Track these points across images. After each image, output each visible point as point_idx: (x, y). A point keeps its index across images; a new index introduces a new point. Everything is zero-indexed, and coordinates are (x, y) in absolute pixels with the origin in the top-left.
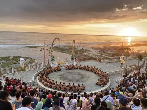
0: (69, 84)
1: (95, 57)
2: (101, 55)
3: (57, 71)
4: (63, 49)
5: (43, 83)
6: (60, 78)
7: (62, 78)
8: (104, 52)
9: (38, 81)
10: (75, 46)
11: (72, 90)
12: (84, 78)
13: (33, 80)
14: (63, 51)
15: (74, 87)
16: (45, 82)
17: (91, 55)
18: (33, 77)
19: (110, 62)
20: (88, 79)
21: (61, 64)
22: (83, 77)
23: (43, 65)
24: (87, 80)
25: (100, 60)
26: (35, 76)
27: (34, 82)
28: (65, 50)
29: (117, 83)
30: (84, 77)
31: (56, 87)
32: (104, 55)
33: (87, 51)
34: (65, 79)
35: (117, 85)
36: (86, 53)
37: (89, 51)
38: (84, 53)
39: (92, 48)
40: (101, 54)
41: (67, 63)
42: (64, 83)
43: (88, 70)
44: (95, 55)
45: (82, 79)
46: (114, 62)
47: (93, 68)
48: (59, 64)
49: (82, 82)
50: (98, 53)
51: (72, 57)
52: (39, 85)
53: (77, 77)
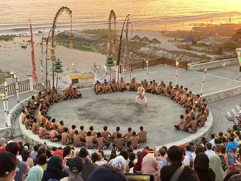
0: (105, 129)
1: (170, 56)
2: (187, 51)
3: (71, 98)
4: (83, 39)
5: (35, 131)
6: (80, 115)
7: (85, 115)
8: (194, 43)
9: (23, 127)
10: (115, 31)
11: (114, 146)
12: (143, 112)
13: (9, 124)
14: (83, 46)
15: (119, 136)
16: (41, 128)
17: (160, 53)
18: (8, 118)
19: (210, 67)
20: (154, 114)
21: (79, 80)
22: (140, 109)
23: (31, 84)
24: (152, 116)
25: (184, 65)
26: (13, 115)
27: (12, 130)
28: (90, 42)
29: (231, 120)
30: (145, 110)
31: (73, 140)
32: (195, 50)
33: (151, 42)
34: (94, 118)
35: (231, 125)
36: (148, 49)
37: (156, 41)
38: (142, 49)
39: (162, 32)
40: (188, 48)
41: (96, 75)
42: (91, 128)
43: (154, 93)
44: (170, 52)
45: (138, 115)
46: (222, 67)
47: (167, 85)
48: (75, 81)
49: (139, 122)
50: (179, 47)
51: (110, 59)
52: (27, 137)
53: (126, 111)
